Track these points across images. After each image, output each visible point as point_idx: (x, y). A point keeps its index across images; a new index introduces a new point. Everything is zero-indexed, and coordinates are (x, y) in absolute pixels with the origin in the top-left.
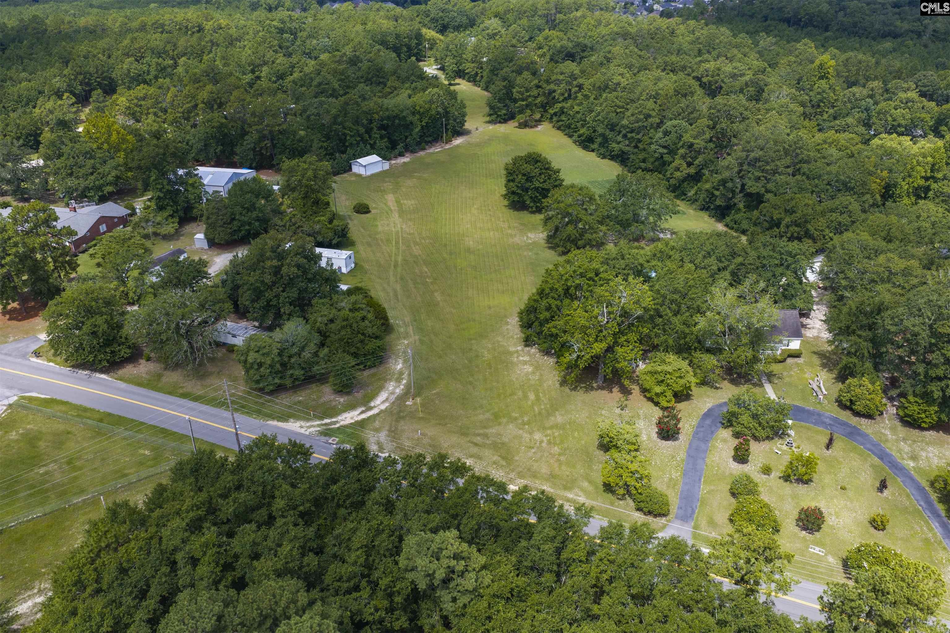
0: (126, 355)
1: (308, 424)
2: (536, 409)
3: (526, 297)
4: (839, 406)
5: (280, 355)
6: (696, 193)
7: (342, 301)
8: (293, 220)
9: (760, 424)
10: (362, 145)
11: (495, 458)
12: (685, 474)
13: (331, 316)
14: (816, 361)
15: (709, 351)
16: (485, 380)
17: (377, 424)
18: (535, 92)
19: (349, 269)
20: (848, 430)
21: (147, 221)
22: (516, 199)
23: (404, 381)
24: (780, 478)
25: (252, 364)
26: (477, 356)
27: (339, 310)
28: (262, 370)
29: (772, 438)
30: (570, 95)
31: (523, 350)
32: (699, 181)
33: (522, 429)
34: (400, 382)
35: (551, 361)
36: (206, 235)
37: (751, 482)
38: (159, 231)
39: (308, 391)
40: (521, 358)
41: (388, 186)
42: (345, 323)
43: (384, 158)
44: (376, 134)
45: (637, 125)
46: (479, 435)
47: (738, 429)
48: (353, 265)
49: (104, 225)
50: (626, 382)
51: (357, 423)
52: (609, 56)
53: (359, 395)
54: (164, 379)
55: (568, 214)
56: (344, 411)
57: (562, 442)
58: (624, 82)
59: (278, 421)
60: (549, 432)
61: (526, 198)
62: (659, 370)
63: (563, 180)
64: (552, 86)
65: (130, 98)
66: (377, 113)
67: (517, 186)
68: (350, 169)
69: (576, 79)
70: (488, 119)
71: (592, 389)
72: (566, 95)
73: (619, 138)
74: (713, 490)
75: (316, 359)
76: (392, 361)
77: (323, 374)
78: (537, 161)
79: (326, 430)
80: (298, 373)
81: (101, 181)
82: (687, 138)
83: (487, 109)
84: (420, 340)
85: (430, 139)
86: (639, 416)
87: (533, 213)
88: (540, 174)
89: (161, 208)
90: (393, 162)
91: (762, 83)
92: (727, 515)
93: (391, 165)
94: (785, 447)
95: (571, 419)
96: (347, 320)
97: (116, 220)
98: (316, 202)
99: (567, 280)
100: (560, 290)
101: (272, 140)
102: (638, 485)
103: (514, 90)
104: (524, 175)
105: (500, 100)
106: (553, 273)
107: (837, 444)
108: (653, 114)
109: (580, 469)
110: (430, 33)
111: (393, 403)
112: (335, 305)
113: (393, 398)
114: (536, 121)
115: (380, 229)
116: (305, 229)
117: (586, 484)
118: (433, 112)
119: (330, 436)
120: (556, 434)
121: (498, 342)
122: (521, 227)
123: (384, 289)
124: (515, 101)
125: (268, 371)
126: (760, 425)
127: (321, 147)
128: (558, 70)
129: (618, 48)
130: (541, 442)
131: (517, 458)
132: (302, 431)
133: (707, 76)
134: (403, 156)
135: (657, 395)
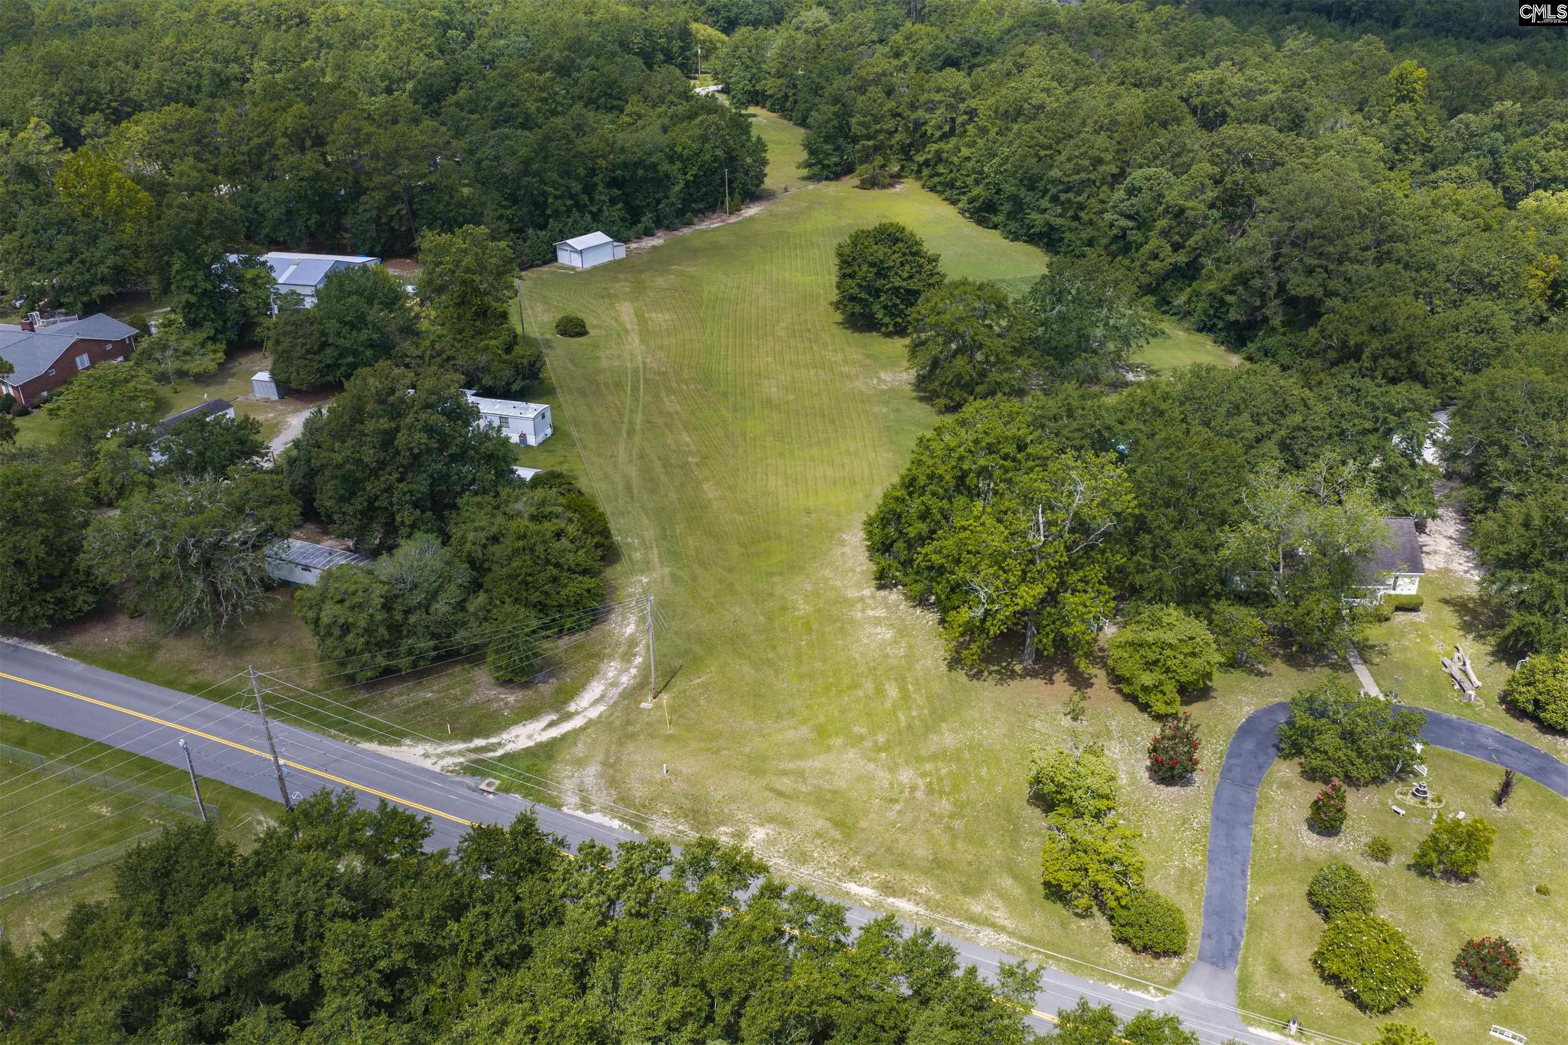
0: (86, 608)
1: (440, 750)
2: (902, 718)
3: (878, 493)
4: (1508, 711)
5: (387, 606)
6: (1189, 301)
7: (517, 499)
8: (437, 346)
9: (1360, 752)
10: (576, 214)
11: (820, 823)
12: (1212, 858)
13: (494, 529)
14: (1450, 617)
15: (1243, 599)
16: (799, 657)
17: (580, 749)
18: (890, 124)
19: (541, 438)
20: (1535, 762)
21: (165, 347)
22: (858, 309)
23: (639, 660)
24: (1409, 867)
25: (329, 626)
26: (784, 608)
27: (511, 518)
28: (349, 638)
29: (1384, 781)
30: (953, 129)
31: (873, 597)
32: (1193, 278)
33: (874, 760)
34: (629, 661)
35: (931, 618)
36: (273, 374)
37: (1355, 882)
38: (186, 367)
39: (445, 681)
40: (870, 613)
41: (622, 286)
42: (521, 544)
43: (617, 237)
44: (602, 195)
45: (1076, 177)
46: (785, 773)
47: (1316, 763)
48: (549, 431)
49: (85, 357)
50: (1083, 665)
51: (540, 746)
52: (1022, 61)
53: (546, 689)
54: (161, 656)
55: (955, 335)
56: (515, 723)
57: (955, 788)
58: (1052, 104)
59: (380, 743)
60: (928, 766)
61: (876, 307)
62: (1150, 640)
63: (944, 276)
64: (920, 113)
65: (151, 128)
66: (604, 157)
67: (860, 286)
68: (555, 259)
69: (963, 100)
70: (805, 172)
71: (1013, 675)
72: (947, 128)
73: (1045, 203)
74: (1272, 896)
75: (460, 615)
76: (614, 617)
77: (476, 647)
78: (897, 240)
79: (476, 761)
80: (424, 644)
81: (87, 276)
82: (1172, 197)
83: (804, 156)
84: (673, 575)
85: (701, 206)
86: (1109, 732)
87: (888, 335)
88: (902, 264)
89: (193, 324)
90: (633, 246)
91: (1299, 106)
92: (1309, 953)
93: (628, 250)
94: (1410, 800)
95: (973, 738)
96: (524, 537)
97: (109, 347)
98: (483, 313)
99: (961, 458)
100: (948, 477)
101: (411, 202)
102: (1121, 890)
103: (853, 121)
104: (872, 265)
105: (828, 139)
106: (934, 445)
107: (1519, 794)
108: (1108, 157)
109: (995, 849)
110: (703, 31)
111: (615, 704)
112: (503, 507)
113: (615, 693)
114: (892, 176)
115: (604, 363)
116: (459, 362)
117: (1007, 882)
118: (707, 157)
119: (484, 775)
120: (944, 771)
121: (826, 580)
122: (868, 362)
123: (606, 477)
124: (855, 140)
125: (362, 640)
126: (1360, 756)
127: (501, 217)
128: (932, 85)
129: (1037, 47)
130: (913, 789)
131: (863, 824)
132: (428, 764)
133: (1198, 95)
134: (653, 235)
135: (1145, 689)
